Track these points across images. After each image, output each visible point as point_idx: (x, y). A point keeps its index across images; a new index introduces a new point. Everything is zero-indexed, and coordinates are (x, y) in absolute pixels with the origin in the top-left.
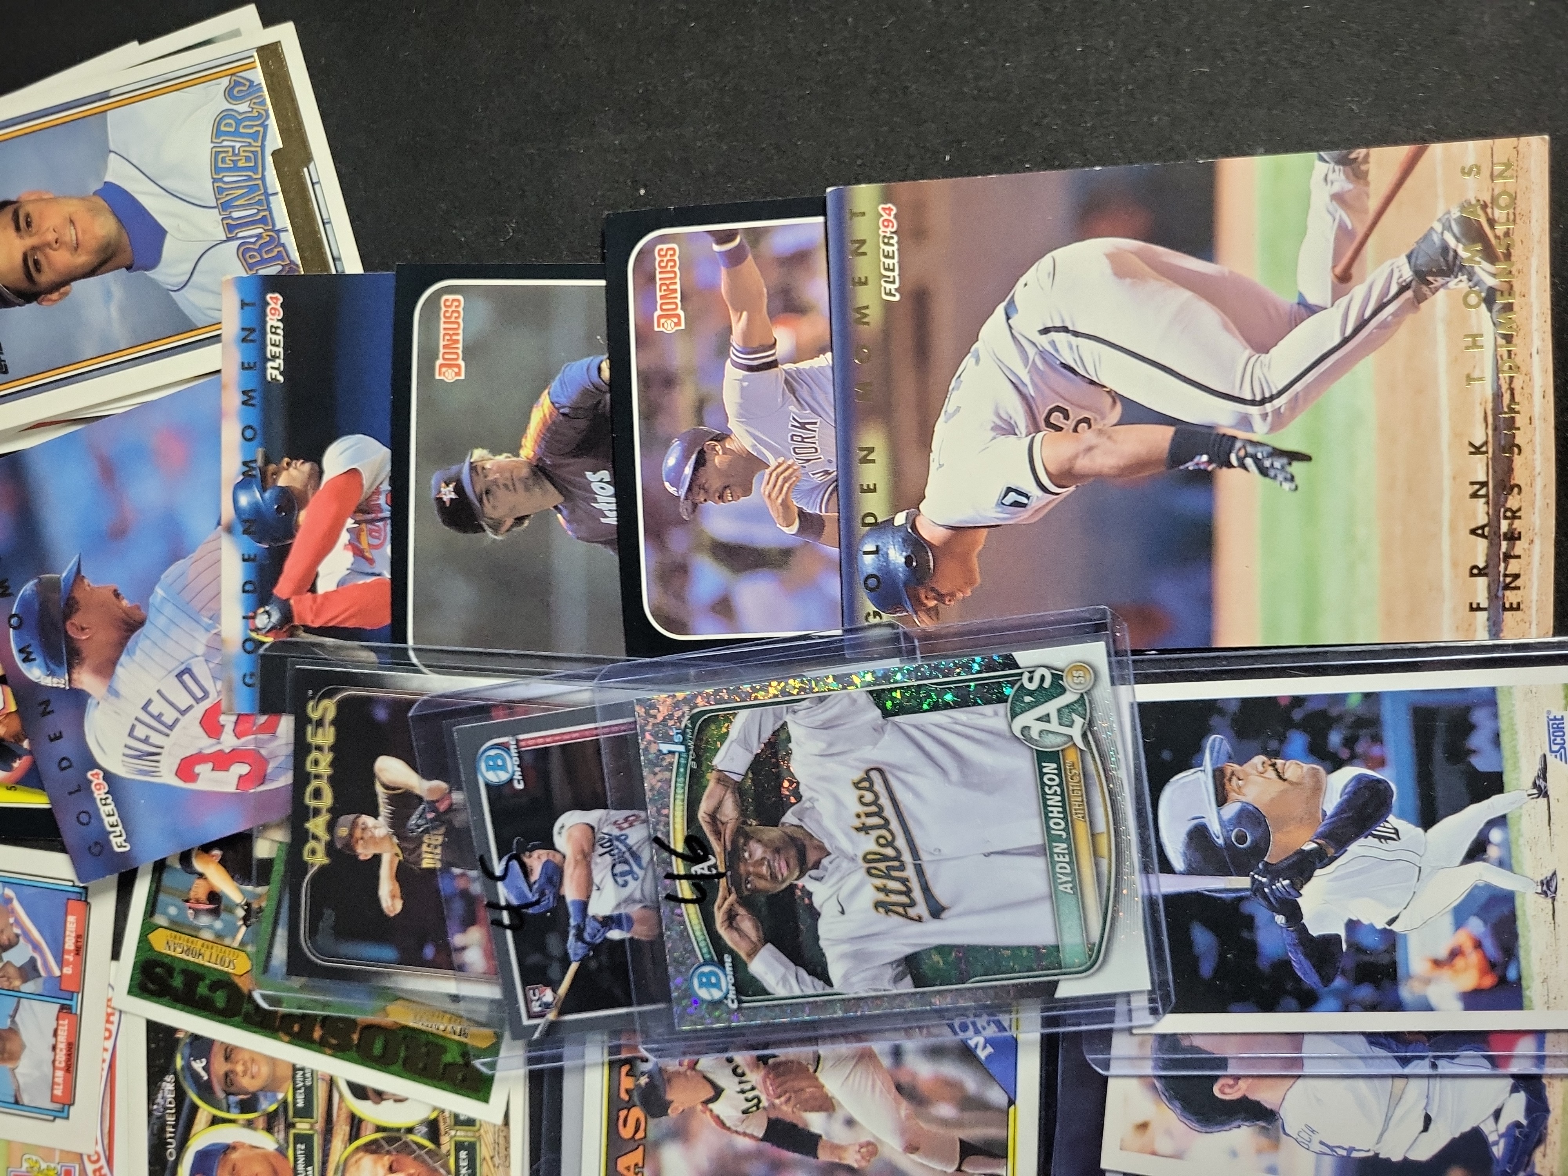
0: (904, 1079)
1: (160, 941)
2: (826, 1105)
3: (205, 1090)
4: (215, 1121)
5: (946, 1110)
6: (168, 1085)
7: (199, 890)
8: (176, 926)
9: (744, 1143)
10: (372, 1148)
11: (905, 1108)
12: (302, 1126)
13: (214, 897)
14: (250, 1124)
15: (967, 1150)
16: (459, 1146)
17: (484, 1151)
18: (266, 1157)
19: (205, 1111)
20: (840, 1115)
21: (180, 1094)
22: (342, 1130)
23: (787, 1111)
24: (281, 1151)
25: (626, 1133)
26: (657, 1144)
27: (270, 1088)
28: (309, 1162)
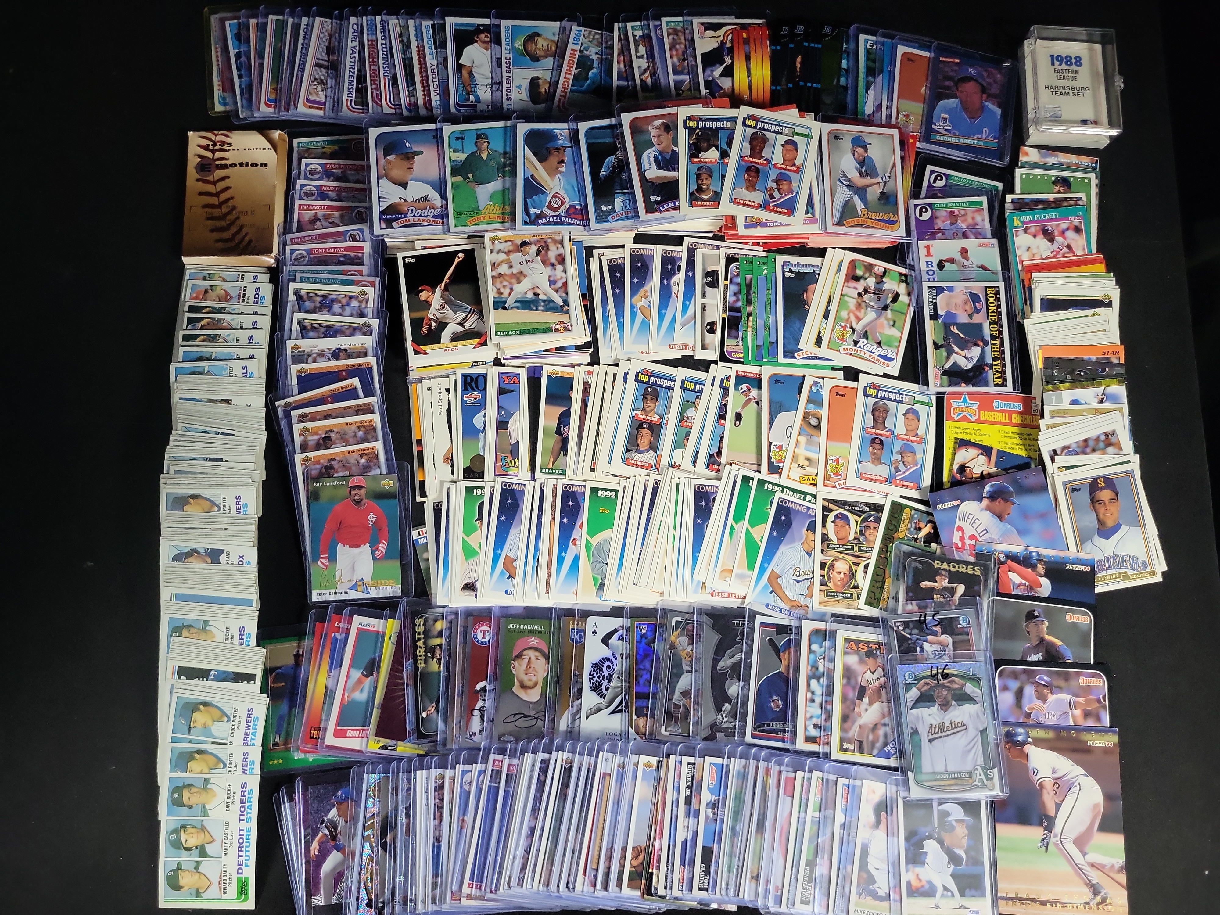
0: (879, 726)
1: (907, 511)
2: (871, 703)
3: (865, 520)
4: (857, 522)
5: (871, 737)
6: (866, 509)
7: (922, 525)
8: (912, 516)
9: (860, 679)
10: (850, 569)
11: (871, 726)
12: (856, 548)
13: (920, 529)
14: (856, 533)
15: (861, 742)
16: (852, 594)
17: (850, 601)
18: (847, 537)
19: (859, 519)
20: (868, 707)
21: (864, 512)
22: (856, 560)
23: (868, 692)
24: (849, 541)
25: (860, 645)
26: (858, 654)
27: (866, 539)
28: (846, 549)
